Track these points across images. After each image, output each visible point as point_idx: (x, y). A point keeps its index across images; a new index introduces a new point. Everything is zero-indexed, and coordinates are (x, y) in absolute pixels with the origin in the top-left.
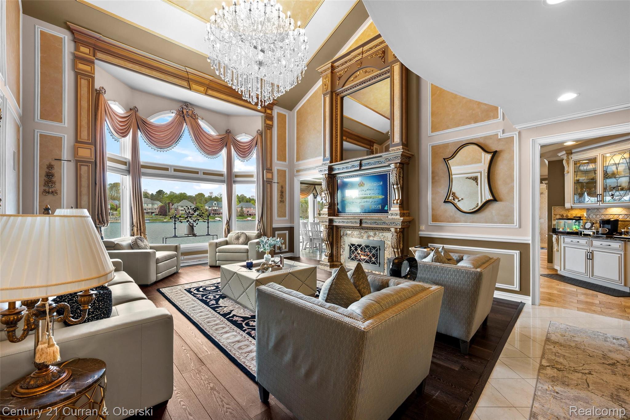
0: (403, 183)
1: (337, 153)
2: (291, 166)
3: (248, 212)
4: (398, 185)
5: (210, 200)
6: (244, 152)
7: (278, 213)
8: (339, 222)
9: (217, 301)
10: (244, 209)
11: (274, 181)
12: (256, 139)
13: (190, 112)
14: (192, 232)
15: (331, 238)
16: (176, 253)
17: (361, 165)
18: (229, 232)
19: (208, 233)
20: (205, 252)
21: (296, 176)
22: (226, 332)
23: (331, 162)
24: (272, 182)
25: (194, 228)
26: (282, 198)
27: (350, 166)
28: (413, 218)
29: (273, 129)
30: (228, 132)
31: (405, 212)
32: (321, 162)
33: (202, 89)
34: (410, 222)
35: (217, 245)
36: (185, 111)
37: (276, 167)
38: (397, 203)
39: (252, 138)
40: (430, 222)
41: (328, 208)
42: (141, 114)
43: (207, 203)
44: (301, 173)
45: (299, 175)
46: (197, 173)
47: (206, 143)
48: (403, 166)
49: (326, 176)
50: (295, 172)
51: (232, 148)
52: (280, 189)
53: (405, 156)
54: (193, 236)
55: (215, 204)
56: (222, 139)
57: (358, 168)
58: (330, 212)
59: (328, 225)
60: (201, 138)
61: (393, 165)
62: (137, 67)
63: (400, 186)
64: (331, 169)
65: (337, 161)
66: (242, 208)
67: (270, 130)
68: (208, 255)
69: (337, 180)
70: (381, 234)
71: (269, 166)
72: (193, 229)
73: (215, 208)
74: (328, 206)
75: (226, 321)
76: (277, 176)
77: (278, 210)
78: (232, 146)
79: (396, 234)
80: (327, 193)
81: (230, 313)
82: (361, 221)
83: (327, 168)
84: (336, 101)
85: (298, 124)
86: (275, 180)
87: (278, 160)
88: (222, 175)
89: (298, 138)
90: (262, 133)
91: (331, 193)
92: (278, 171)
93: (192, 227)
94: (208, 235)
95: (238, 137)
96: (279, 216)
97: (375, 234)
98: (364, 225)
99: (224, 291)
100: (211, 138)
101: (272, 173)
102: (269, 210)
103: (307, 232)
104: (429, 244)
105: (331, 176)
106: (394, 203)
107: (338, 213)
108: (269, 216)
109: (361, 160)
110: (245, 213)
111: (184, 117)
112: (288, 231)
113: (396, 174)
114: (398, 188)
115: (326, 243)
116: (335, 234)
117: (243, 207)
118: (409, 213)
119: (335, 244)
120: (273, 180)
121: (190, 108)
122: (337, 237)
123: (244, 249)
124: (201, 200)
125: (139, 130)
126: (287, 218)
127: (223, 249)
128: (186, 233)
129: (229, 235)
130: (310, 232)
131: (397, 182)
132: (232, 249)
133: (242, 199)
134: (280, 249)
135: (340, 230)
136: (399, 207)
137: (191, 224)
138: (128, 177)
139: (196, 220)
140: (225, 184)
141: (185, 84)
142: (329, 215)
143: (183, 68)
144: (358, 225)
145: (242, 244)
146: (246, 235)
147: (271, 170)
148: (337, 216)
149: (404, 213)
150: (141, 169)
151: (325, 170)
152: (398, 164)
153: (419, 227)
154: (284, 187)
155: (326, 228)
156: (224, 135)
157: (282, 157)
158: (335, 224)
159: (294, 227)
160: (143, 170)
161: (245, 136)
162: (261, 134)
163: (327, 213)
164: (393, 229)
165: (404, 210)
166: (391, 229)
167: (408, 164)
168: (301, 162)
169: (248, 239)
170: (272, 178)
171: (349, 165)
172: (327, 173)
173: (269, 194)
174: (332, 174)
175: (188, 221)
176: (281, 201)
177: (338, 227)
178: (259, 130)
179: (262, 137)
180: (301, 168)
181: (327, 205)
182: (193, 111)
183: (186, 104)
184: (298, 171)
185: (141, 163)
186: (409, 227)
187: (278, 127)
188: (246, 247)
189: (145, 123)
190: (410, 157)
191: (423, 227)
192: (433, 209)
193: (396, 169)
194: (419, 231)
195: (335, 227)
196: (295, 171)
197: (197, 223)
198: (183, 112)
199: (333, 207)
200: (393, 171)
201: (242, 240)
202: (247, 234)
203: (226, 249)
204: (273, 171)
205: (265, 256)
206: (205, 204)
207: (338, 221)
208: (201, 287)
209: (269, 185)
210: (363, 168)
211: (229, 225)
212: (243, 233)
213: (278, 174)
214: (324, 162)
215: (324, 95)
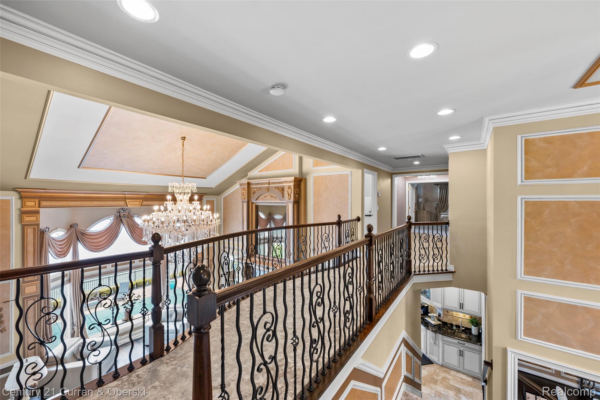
13: (127, 214)
33: (138, 203)
42: (81, 227)
84: (252, 208)
85: (224, 208)
111: (121, 220)
121: (127, 211)
125: (78, 242)
141: (122, 203)
143: (120, 193)
183: (123, 208)
189: (83, 234)
198: (120, 216)
215: (243, 202)
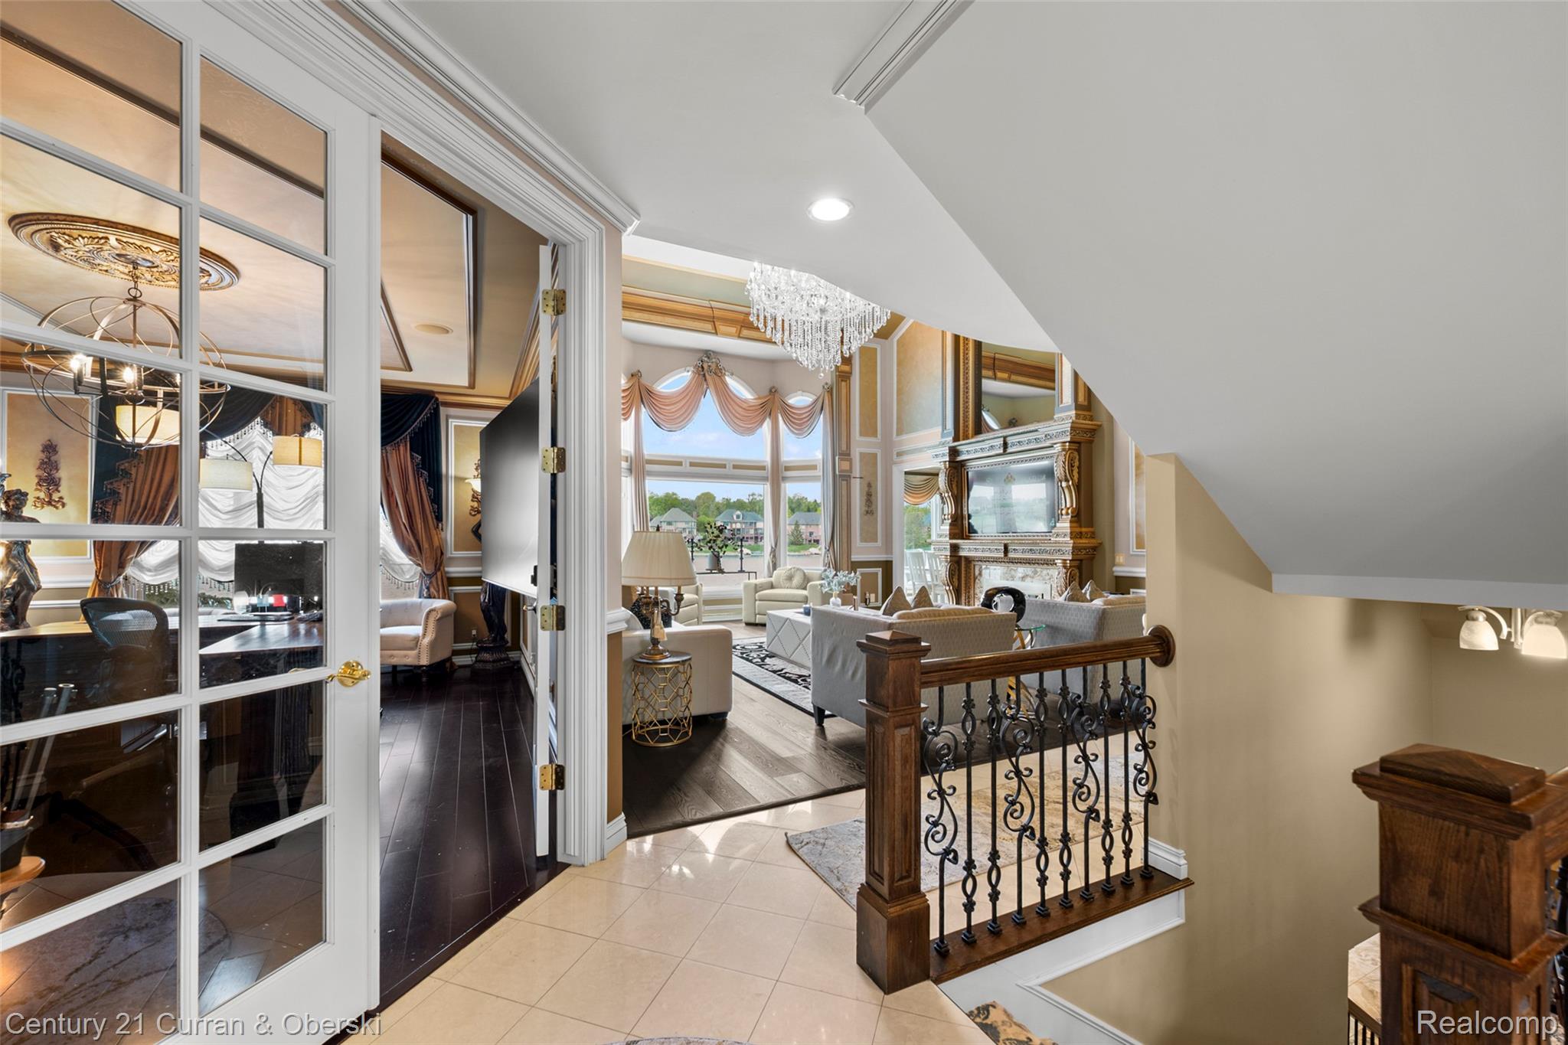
0: (1079, 479)
1: (967, 421)
2: (887, 445)
3: (811, 534)
4: (1069, 481)
5: (726, 508)
6: (800, 422)
7: (861, 534)
8: (970, 550)
9: (763, 659)
10: (803, 528)
11: (853, 475)
12: (821, 400)
13: (713, 366)
14: (716, 567)
15: (955, 580)
16: (697, 597)
17: (1005, 445)
18: (775, 568)
19: (741, 568)
20: (738, 601)
21: (896, 463)
22: (778, 684)
23: (956, 439)
24: (849, 476)
25: (721, 559)
26: (869, 506)
27: (987, 446)
28: (1100, 542)
29: (852, 378)
30: (773, 391)
31: (1084, 530)
32: (938, 440)
33: (733, 330)
34: (1094, 549)
35: (757, 588)
36: (705, 366)
37: (857, 449)
38: (1067, 514)
39: (815, 397)
40: (1133, 550)
41: (951, 525)
42: (645, 380)
43: (720, 514)
44: (905, 458)
45: (902, 462)
46: (724, 466)
47: (737, 415)
48: (1080, 447)
49: (945, 464)
50: (895, 456)
51: (780, 418)
52: (866, 489)
53: (1080, 428)
54: (719, 573)
55: (738, 517)
56: (763, 405)
57: (1001, 451)
58: (953, 531)
59: (950, 556)
60: (730, 407)
61: (1058, 445)
62: (645, 316)
63: (1072, 483)
64: (954, 452)
65: (968, 438)
66: (797, 525)
67: (846, 381)
68: (743, 606)
69: (967, 472)
70: (1045, 572)
71: (844, 447)
72: (719, 561)
73: (738, 526)
74: (950, 521)
75: (777, 676)
76: (860, 466)
77: (862, 529)
78: (780, 415)
79: (1064, 570)
80: (949, 496)
81: (782, 670)
82: (1006, 547)
83: (948, 451)
85: (899, 364)
86: (857, 472)
87: (861, 434)
88: (763, 468)
89: (899, 390)
90: (832, 389)
91: (956, 497)
92: (862, 455)
93: (717, 558)
94: (742, 571)
95: (790, 399)
96: (863, 539)
97: (1035, 572)
98: (1011, 555)
99: (773, 649)
100: (745, 405)
101: (850, 461)
102: (845, 527)
103: (921, 572)
104: (1132, 590)
105: (954, 464)
106: (1062, 515)
107: (969, 533)
108: (845, 540)
109: (1005, 438)
110: (804, 536)
111: (704, 375)
112: (880, 569)
113: (1064, 463)
114: (1068, 487)
115: (947, 588)
116: (963, 572)
117: (800, 522)
118: (1093, 533)
119: (963, 591)
120: (851, 472)
121: (714, 360)
122: (968, 578)
123: (801, 595)
124: (708, 507)
125: (642, 406)
126: (879, 543)
127: (766, 595)
128: (708, 568)
129: (775, 572)
130: (927, 572)
131: (1066, 476)
132: (780, 595)
133: (796, 506)
134: (866, 602)
135: (974, 565)
136: (1071, 522)
137: (716, 553)
138: (629, 479)
139: (722, 547)
140: (768, 484)
141: (709, 327)
142: (952, 536)
143: (706, 303)
144: (1002, 555)
145: (797, 588)
146: (804, 573)
147: (849, 455)
148: (968, 538)
149: (1081, 533)
150: (647, 465)
151: (944, 455)
152: (1067, 444)
153: (1114, 558)
154: (872, 485)
155: (946, 562)
156: (765, 397)
157: (869, 429)
158: (962, 553)
159: (892, 562)
160: (648, 467)
161: (802, 395)
162: (830, 391)
163: (948, 533)
164: (1059, 561)
165: (1081, 527)
166: (1056, 561)
167: (1091, 442)
168: (904, 437)
169: (807, 579)
170: (851, 470)
171: (985, 445)
172: (948, 459)
173: (845, 499)
174: (957, 462)
175: (710, 548)
176: (867, 512)
177: (968, 560)
178: (827, 384)
179: (832, 395)
180: (905, 448)
181: (948, 519)
182: (717, 364)
183: (708, 353)
184: (899, 454)
185: (646, 457)
186: (1094, 558)
187: (860, 373)
188: (805, 592)
189: (650, 392)
190: (1094, 430)
191: (1121, 558)
192: (1137, 525)
193: (1064, 453)
194: (1114, 565)
195: (963, 559)
196: (892, 454)
197: (725, 552)
198: (702, 367)
199: (960, 522)
200: (1058, 456)
201: (797, 580)
202: (806, 571)
203: (771, 595)
204: (852, 456)
205: (832, 600)
206: (717, 516)
207: (967, 549)
208: (738, 645)
209: (844, 483)
210: (1010, 450)
211: (774, 556)
212: (798, 569)
213: (861, 461)
214: (943, 440)
